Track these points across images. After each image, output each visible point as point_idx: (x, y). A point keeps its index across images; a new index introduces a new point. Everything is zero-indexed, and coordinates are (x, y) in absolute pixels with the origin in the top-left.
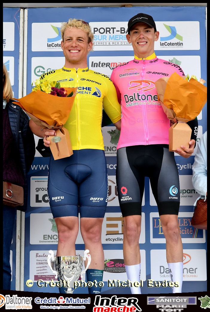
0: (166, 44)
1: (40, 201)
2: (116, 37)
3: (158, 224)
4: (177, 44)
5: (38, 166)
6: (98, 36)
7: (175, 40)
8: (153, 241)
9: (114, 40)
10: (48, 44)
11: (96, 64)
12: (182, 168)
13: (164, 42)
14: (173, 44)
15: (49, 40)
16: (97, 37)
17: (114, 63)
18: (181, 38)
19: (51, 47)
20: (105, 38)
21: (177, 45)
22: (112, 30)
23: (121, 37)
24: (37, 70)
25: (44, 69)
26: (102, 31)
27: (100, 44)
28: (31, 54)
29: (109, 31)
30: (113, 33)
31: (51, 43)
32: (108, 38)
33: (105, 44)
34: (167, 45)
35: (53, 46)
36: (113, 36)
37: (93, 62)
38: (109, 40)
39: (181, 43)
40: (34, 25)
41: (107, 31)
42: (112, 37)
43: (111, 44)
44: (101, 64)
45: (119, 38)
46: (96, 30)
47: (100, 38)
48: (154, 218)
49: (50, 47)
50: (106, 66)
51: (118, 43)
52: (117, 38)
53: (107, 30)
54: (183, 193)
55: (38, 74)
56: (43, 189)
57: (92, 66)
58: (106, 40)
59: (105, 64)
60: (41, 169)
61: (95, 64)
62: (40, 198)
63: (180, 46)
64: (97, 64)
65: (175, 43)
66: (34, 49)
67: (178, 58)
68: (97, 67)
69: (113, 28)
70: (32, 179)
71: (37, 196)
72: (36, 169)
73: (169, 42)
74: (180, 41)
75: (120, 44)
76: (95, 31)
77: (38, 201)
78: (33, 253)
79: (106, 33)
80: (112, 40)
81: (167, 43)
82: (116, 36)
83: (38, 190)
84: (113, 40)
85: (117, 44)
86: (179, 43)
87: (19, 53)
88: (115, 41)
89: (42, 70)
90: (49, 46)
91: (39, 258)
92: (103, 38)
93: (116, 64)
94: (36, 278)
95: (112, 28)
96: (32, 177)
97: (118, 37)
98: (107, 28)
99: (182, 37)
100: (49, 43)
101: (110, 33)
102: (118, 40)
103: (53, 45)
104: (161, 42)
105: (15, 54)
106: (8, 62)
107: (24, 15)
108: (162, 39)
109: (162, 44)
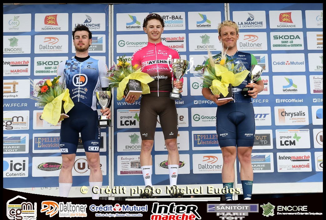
0: (200, 26)
1: (124, 125)
3: (197, 138)
4: (207, 26)
5: (122, 103)
7: (206, 23)
8: (194, 149)
9: (168, 24)
12: (211, 103)
13: (199, 24)
14: (205, 26)
15: (127, 24)
17: (168, 38)
18: (209, 22)
23: (172, 21)
24: (120, 43)
25: (124, 42)
28: (116, 33)
34: (201, 26)
36: (168, 21)
40: (118, 15)
45: (171, 22)
48: (194, 135)
49: (128, 29)
50: (163, 40)
51: (170, 25)
54: (212, 118)
55: (121, 45)
56: (125, 117)
60: (123, 105)
62: (123, 123)
63: (209, 27)
66: (118, 30)
67: (208, 34)
69: (167, 16)
70: (118, 111)
71: (121, 121)
72: (120, 105)
73: (202, 24)
74: (209, 24)
75: (171, 26)
77: (122, 124)
78: (119, 157)
82: (169, 21)
83: (122, 118)
87: (109, 32)
89: (123, 42)
90: (127, 27)
91: (123, 160)
93: (170, 38)
94: (122, 172)
96: (118, 110)
100: (127, 26)
103: (130, 27)
104: (197, 24)
105: (106, 33)
106: (102, 38)
107: (112, 8)
108: (198, 23)
109: (198, 26)
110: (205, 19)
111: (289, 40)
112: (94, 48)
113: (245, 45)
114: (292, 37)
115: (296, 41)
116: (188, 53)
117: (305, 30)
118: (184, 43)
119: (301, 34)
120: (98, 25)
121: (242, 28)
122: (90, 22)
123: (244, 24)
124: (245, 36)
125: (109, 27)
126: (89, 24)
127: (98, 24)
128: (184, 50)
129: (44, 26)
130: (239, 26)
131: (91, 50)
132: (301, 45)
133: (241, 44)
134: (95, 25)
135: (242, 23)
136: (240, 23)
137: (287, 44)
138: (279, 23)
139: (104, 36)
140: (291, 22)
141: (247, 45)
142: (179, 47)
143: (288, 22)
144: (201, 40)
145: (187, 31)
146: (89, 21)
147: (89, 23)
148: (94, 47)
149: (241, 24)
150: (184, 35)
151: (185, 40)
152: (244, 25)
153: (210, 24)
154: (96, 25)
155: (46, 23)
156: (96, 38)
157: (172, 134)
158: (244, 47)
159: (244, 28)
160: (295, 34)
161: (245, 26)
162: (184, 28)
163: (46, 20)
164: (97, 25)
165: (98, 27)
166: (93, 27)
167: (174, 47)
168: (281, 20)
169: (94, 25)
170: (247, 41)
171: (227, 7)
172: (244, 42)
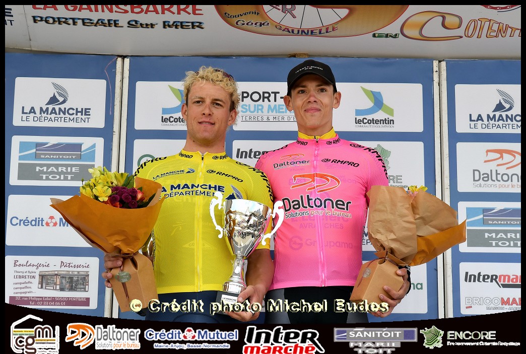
0: (365, 121)
2: (279, 109)
4: (385, 121)
6: (249, 105)
7: (380, 115)
9: (276, 113)
10: (162, 117)
11: (244, 153)
13: (361, 118)
14: (377, 122)
15: (165, 111)
16: (248, 108)
18: (390, 111)
19: (169, 123)
20: (261, 110)
21: (383, 124)
22: (272, 95)
26: (256, 97)
27: (252, 119)
28: (133, 134)
29: (268, 98)
30: (275, 101)
31: (167, 116)
32: (265, 109)
33: (260, 119)
34: (366, 123)
35: (171, 121)
36: (275, 105)
37: (239, 150)
38: (268, 112)
39: (391, 120)
40: (140, 85)
41: (264, 98)
42: (272, 107)
43: (271, 119)
44: (253, 154)
46: (245, 95)
47: (252, 109)
49: (166, 123)
51: (283, 118)
52: (281, 110)
53: (265, 96)
57: (237, 157)
58: (262, 112)
59: (259, 152)
61: (242, 152)
63: (389, 125)
64: (246, 152)
65: (381, 120)
66: (139, 126)
67: (386, 145)
68: (246, 157)
69: (275, 93)
73: (370, 117)
74: (389, 116)
75: (286, 119)
76: (243, 97)
79: (263, 101)
80: (272, 112)
81: (366, 119)
82: (279, 105)
84: (274, 113)
85: (280, 119)
86: (387, 119)
87: (113, 131)
88: (278, 114)
90: (164, 120)
92: (257, 109)
95: (272, 93)
97: (283, 109)
98: (264, 93)
99: (393, 110)
100: (165, 116)
101: (269, 101)
102: (283, 112)
103: (172, 119)
104: (356, 117)
105: (106, 133)
106: (94, 146)
107: (123, 68)
108: (358, 112)
109: (358, 122)
110: (378, 102)
112: (71, 173)
113: (488, 177)
120: (86, 112)
121: (479, 130)
122: (64, 102)
123: (485, 118)
124: (488, 151)
125: (115, 118)
126: (60, 109)
127: (86, 109)
130: (473, 123)
131: (62, 178)
133: (477, 173)
134: (77, 112)
135: (480, 118)
136: (474, 117)
139: (100, 142)
141: (494, 178)
146: (61, 99)
147: (60, 106)
148: (71, 169)
149: (478, 120)
152: (486, 122)
153: (391, 118)
154: (79, 110)
156: (78, 147)
158: (486, 182)
159: (486, 131)
161: (487, 126)
164: (81, 112)
165: (84, 117)
166: (72, 117)
169: (74, 112)
170: (493, 166)
171: (440, 73)
172: (485, 169)
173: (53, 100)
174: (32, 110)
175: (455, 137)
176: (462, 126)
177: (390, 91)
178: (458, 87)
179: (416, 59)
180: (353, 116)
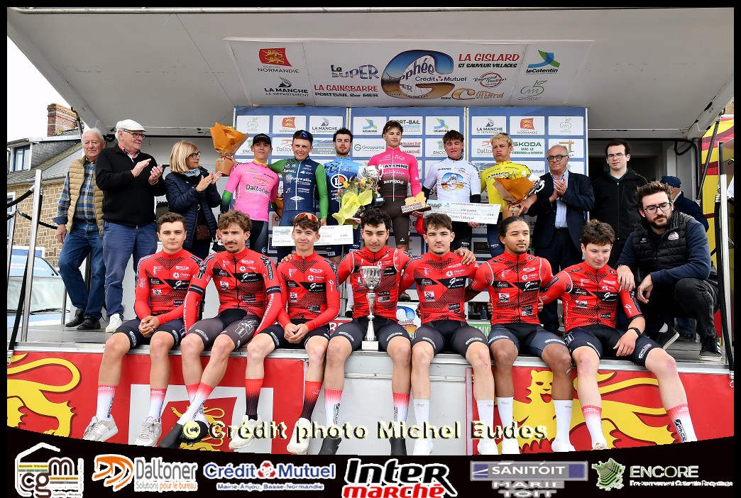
0: (438, 131)
15: (364, 128)
17: (406, 143)
23: (410, 126)
24: (356, 147)
25: (360, 146)
40: (355, 118)
45: (408, 127)
55: (357, 149)
75: (409, 131)
93: (408, 143)
99: (448, 126)
103: (367, 131)
107: (349, 111)
108: (435, 128)
109: (435, 131)
110: (443, 123)
111: (529, 147)
112: (330, 151)
113: (483, 152)
114: (533, 144)
115: (536, 149)
116: (424, 159)
117: (547, 137)
118: (421, 148)
119: (542, 141)
121: (481, 134)
123: (483, 129)
124: (483, 142)
128: (420, 155)
129: (281, 128)
130: (478, 131)
131: (327, 153)
132: (541, 153)
133: (479, 150)
134: (332, 129)
135: (481, 129)
136: (479, 129)
137: (527, 151)
138: (520, 129)
140: (533, 128)
141: (485, 152)
142: (415, 152)
143: (529, 128)
144: (438, 145)
145: (424, 137)
146: (326, 124)
147: (326, 127)
150: (420, 140)
151: (421, 145)
152: (483, 131)
155: (284, 125)
157: (402, 240)
158: (482, 154)
159: (483, 134)
160: (536, 141)
162: (421, 133)
163: (284, 123)
166: (330, 131)
167: (410, 152)
168: (522, 126)
170: (485, 147)
171: (467, 111)
172: (482, 148)
173: (324, 124)
174: (316, 128)
175: (471, 137)
176: (474, 133)
177: (447, 119)
178: (474, 118)
179: (457, 106)
180: (433, 129)
